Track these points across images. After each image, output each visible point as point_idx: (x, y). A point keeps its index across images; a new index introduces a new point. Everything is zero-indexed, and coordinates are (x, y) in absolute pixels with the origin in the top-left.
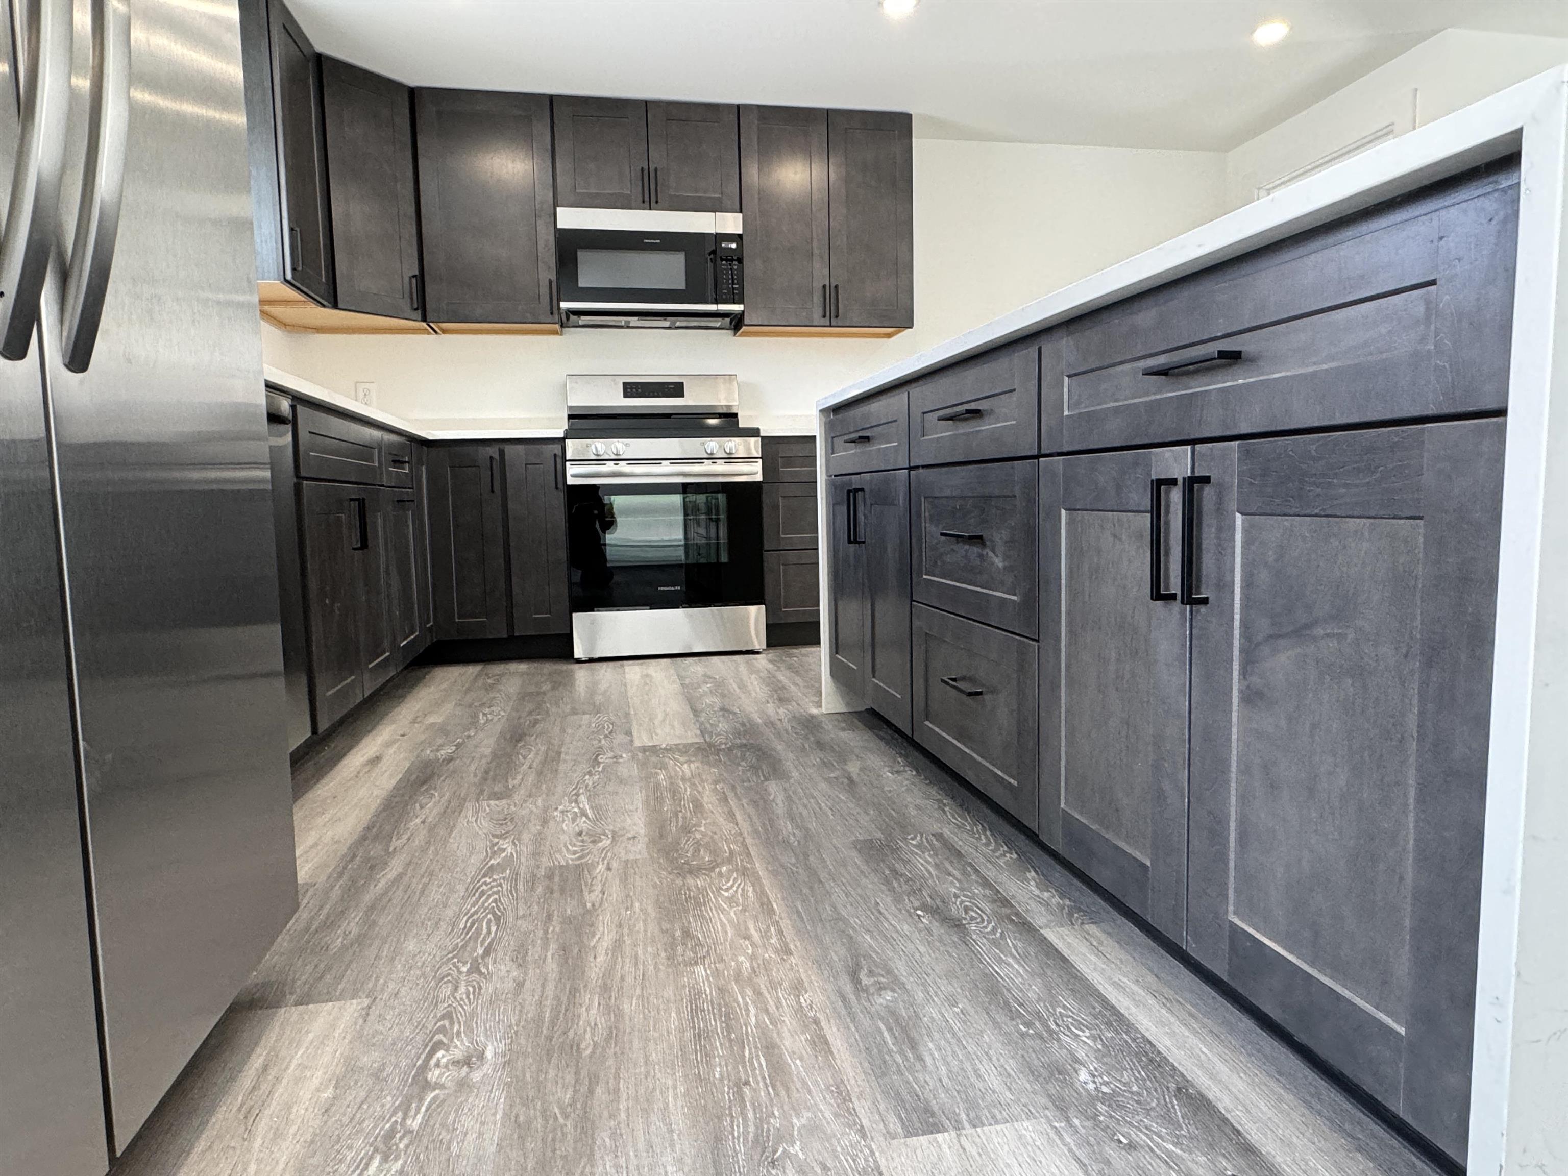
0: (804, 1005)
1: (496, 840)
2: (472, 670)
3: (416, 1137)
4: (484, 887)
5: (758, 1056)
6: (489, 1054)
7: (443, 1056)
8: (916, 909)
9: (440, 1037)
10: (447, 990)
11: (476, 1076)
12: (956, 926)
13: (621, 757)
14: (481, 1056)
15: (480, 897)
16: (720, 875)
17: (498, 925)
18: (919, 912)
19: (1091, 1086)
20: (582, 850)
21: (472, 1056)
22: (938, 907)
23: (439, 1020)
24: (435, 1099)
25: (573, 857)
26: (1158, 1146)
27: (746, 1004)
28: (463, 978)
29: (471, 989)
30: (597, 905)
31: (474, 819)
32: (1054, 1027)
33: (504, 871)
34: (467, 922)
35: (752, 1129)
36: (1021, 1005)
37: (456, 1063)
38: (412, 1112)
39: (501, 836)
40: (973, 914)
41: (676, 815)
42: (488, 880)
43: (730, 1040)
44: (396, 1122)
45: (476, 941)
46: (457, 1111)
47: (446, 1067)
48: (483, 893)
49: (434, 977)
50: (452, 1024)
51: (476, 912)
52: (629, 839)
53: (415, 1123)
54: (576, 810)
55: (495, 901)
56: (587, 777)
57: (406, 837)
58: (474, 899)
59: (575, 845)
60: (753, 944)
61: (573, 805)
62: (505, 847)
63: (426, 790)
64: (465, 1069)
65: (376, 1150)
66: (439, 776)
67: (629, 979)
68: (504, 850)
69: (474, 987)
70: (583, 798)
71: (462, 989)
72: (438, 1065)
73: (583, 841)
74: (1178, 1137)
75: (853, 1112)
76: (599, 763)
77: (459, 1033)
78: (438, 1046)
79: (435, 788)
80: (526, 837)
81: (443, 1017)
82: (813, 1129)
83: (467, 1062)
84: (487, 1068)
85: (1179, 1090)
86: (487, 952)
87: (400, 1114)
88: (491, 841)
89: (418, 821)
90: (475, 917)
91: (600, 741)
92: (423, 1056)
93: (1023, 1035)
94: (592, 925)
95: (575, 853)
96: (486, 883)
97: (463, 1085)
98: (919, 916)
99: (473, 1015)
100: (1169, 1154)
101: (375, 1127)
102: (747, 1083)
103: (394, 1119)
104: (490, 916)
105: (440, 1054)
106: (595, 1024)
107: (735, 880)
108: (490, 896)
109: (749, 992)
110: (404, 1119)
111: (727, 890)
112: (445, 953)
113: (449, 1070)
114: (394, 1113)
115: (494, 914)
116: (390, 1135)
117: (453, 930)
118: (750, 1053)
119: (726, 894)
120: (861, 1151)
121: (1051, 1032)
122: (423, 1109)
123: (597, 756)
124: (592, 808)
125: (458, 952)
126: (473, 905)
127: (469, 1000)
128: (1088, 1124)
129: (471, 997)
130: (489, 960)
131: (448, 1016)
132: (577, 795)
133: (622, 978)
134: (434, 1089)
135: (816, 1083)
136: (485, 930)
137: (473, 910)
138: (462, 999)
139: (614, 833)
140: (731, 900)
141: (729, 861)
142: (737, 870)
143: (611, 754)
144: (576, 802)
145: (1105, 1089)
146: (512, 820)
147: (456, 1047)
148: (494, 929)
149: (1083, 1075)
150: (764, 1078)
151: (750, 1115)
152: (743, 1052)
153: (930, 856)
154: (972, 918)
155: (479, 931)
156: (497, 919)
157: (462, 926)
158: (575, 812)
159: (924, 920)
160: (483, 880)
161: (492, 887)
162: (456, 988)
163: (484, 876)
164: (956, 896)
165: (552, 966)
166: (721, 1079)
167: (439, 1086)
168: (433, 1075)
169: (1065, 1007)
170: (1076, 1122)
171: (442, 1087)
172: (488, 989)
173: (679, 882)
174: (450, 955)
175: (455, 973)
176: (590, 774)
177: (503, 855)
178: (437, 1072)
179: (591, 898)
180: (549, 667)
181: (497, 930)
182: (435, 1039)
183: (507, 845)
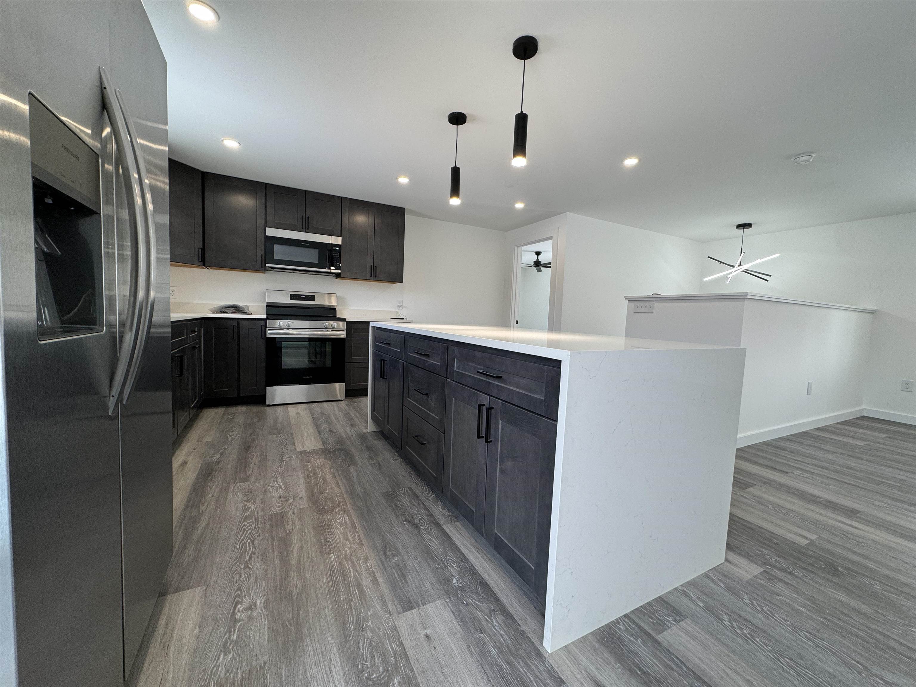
0: (369, 566)
1: (246, 503)
2: (221, 411)
3: (235, 643)
4: (244, 527)
5: (355, 589)
6: (258, 603)
7: (240, 607)
8: (404, 521)
9: (237, 599)
10: (237, 577)
11: (255, 614)
12: (417, 527)
13: (292, 457)
14: (255, 605)
15: (243, 533)
16: (336, 513)
17: (253, 544)
18: (405, 523)
19: (456, 585)
20: (282, 505)
21: (252, 605)
22: (411, 520)
23: (236, 591)
24: (240, 625)
25: (278, 509)
26: (474, 603)
27: (349, 568)
28: (243, 571)
29: (247, 576)
30: (291, 530)
31: (235, 493)
32: (446, 564)
33: (251, 519)
34: (240, 545)
35: (355, 618)
36: (437, 557)
37: (246, 609)
38: (232, 633)
39: (247, 501)
40: (422, 521)
41: (317, 484)
42: (246, 523)
43: (345, 584)
44: (226, 638)
45: (245, 554)
46: (250, 629)
47: (242, 611)
48: (244, 530)
49: (231, 572)
50: (242, 593)
51: (243, 540)
52: (300, 498)
53: (234, 637)
54: (277, 485)
55: (250, 533)
56: (279, 468)
57: (206, 504)
58: (241, 533)
59: (279, 503)
60: (350, 543)
61: (275, 483)
62: (250, 506)
63: (211, 479)
64: (250, 611)
65: (221, 651)
66: (216, 471)
67: (307, 563)
68: (250, 508)
69: (248, 575)
70: (279, 479)
71: (243, 576)
72: (239, 611)
73: (282, 501)
74: (479, 599)
75: (387, 606)
76: (283, 461)
77: (245, 596)
78: (237, 603)
79: (215, 478)
80: (258, 500)
81: (237, 590)
82: (375, 615)
83: (250, 608)
84: (258, 609)
85: (480, 582)
86: (250, 558)
87: (227, 635)
88: (244, 504)
89: (210, 496)
90: (243, 542)
91: (282, 449)
92: (232, 608)
93: (437, 568)
94: (290, 540)
95: (279, 507)
96: (245, 525)
97: (250, 618)
98: (405, 524)
99: (249, 588)
100: (476, 605)
101: (219, 641)
102: (352, 601)
103: (226, 637)
104: (249, 541)
105: (239, 606)
106: (297, 585)
107: (342, 514)
108: (247, 531)
109: (350, 563)
110: (230, 636)
111: (339, 519)
112: (233, 560)
113: (243, 613)
114: (225, 634)
115: (251, 540)
116: (225, 643)
117: (235, 549)
118: (352, 588)
119: (338, 521)
120: (390, 621)
121: (445, 566)
122: (236, 631)
123: (283, 456)
124: (283, 484)
125: (239, 559)
126: (241, 536)
127: (247, 581)
128: (456, 598)
129: (247, 579)
130: (252, 561)
131: (239, 589)
132: (277, 478)
133: (304, 563)
134: (240, 621)
135: (375, 597)
136: (248, 548)
137: (241, 539)
138: (244, 581)
139: (294, 496)
140: (340, 524)
141: (339, 506)
142: (341, 510)
143: (287, 456)
144: (277, 481)
145: (460, 585)
146: (251, 492)
147: (245, 602)
148: (251, 547)
149: (455, 581)
150: (357, 598)
151: (354, 613)
152: (350, 589)
153: (408, 498)
154: (422, 523)
155: (246, 549)
156: (252, 541)
157: (238, 547)
158: (277, 487)
159: (406, 526)
160: (243, 524)
161: (248, 527)
162: (240, 576)
163: (243, 522)
164: (416, 514)
165: (277, 561)
166: (343, 600)
167: (240, 620)
168: (238, 616)
169: (450, 556)
170: (452, 598)
171: (242, 620)
172: (253, 574)
173: (321, 517)
174: (236, 561)
175: (239, 569)
176: (280, 466)
177: (250, 510)
178: (239, 614)
179: (289, 528)
180: (255, 409)
181: (253, 547)
182: (236, 600)
183: (250, 505)
